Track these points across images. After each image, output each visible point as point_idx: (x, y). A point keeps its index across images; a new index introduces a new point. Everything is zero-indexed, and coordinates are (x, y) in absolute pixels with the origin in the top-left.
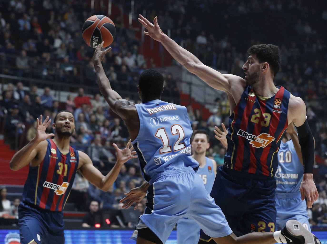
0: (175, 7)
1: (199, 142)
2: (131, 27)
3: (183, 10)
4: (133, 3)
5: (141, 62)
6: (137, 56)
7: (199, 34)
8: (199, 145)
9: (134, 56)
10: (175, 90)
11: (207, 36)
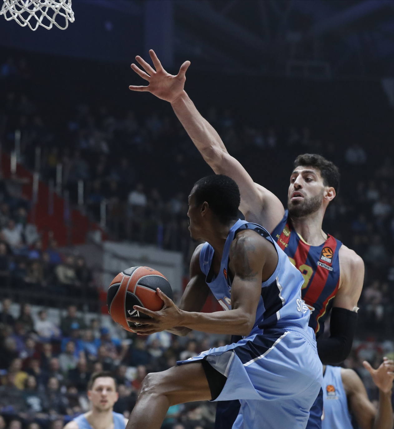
0: (92, 142)
1: (104, 392)
2: (14, 177)
3: (105, 147)
4: (18, 135)
5: (32, 236)
6: (24, 227)
7: (132, 188)
8: (103, 397)
9: (19, 228)
10: (91, 285)
11: (146, 192)
